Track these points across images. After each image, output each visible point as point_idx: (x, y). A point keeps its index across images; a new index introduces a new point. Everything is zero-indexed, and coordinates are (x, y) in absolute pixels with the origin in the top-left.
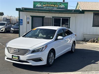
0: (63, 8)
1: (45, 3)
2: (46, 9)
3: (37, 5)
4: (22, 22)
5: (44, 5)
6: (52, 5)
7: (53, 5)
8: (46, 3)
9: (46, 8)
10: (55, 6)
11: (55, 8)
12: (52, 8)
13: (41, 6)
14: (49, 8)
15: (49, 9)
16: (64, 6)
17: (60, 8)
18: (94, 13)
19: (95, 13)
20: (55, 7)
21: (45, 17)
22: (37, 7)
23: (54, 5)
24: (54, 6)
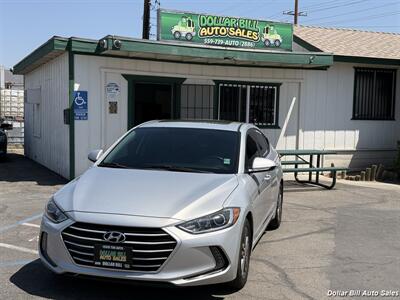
0: (277, 44)
1: (210, 22)
2: (213, 44)
3: (176, 28)
4: (85, 107)
5: (206, 27)
6: (236, 29)
7: (238, 31)
8: (214, 22)
9: (212, 41)
10: (245, 34)
11: (245, 44)
12: (237, 43)
13: (194, 34)
14: (227, 43)
15: (223, 45)
16: (279, 37)
17: (267, 44)
18: (356, 68)
19: (360, 68)
20: (247, 40)
21: (185, 83)
22: (177, 35)
23: (241, 29)
24: (242, 34)
